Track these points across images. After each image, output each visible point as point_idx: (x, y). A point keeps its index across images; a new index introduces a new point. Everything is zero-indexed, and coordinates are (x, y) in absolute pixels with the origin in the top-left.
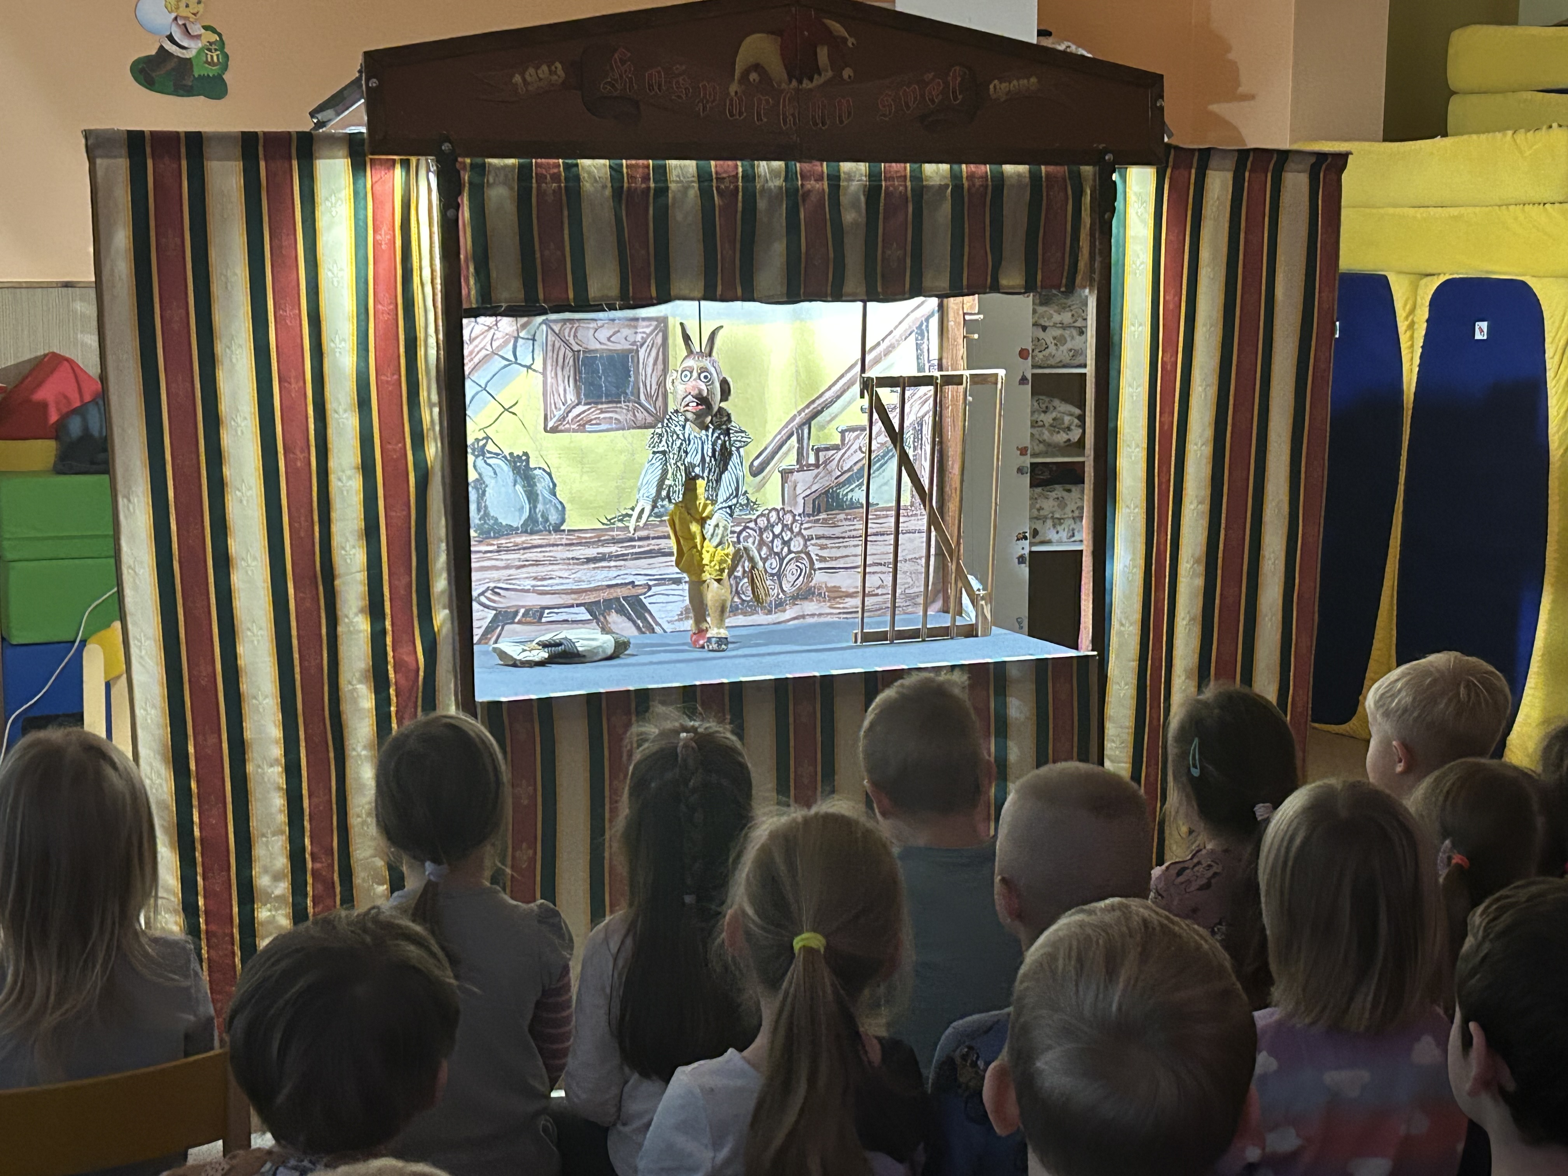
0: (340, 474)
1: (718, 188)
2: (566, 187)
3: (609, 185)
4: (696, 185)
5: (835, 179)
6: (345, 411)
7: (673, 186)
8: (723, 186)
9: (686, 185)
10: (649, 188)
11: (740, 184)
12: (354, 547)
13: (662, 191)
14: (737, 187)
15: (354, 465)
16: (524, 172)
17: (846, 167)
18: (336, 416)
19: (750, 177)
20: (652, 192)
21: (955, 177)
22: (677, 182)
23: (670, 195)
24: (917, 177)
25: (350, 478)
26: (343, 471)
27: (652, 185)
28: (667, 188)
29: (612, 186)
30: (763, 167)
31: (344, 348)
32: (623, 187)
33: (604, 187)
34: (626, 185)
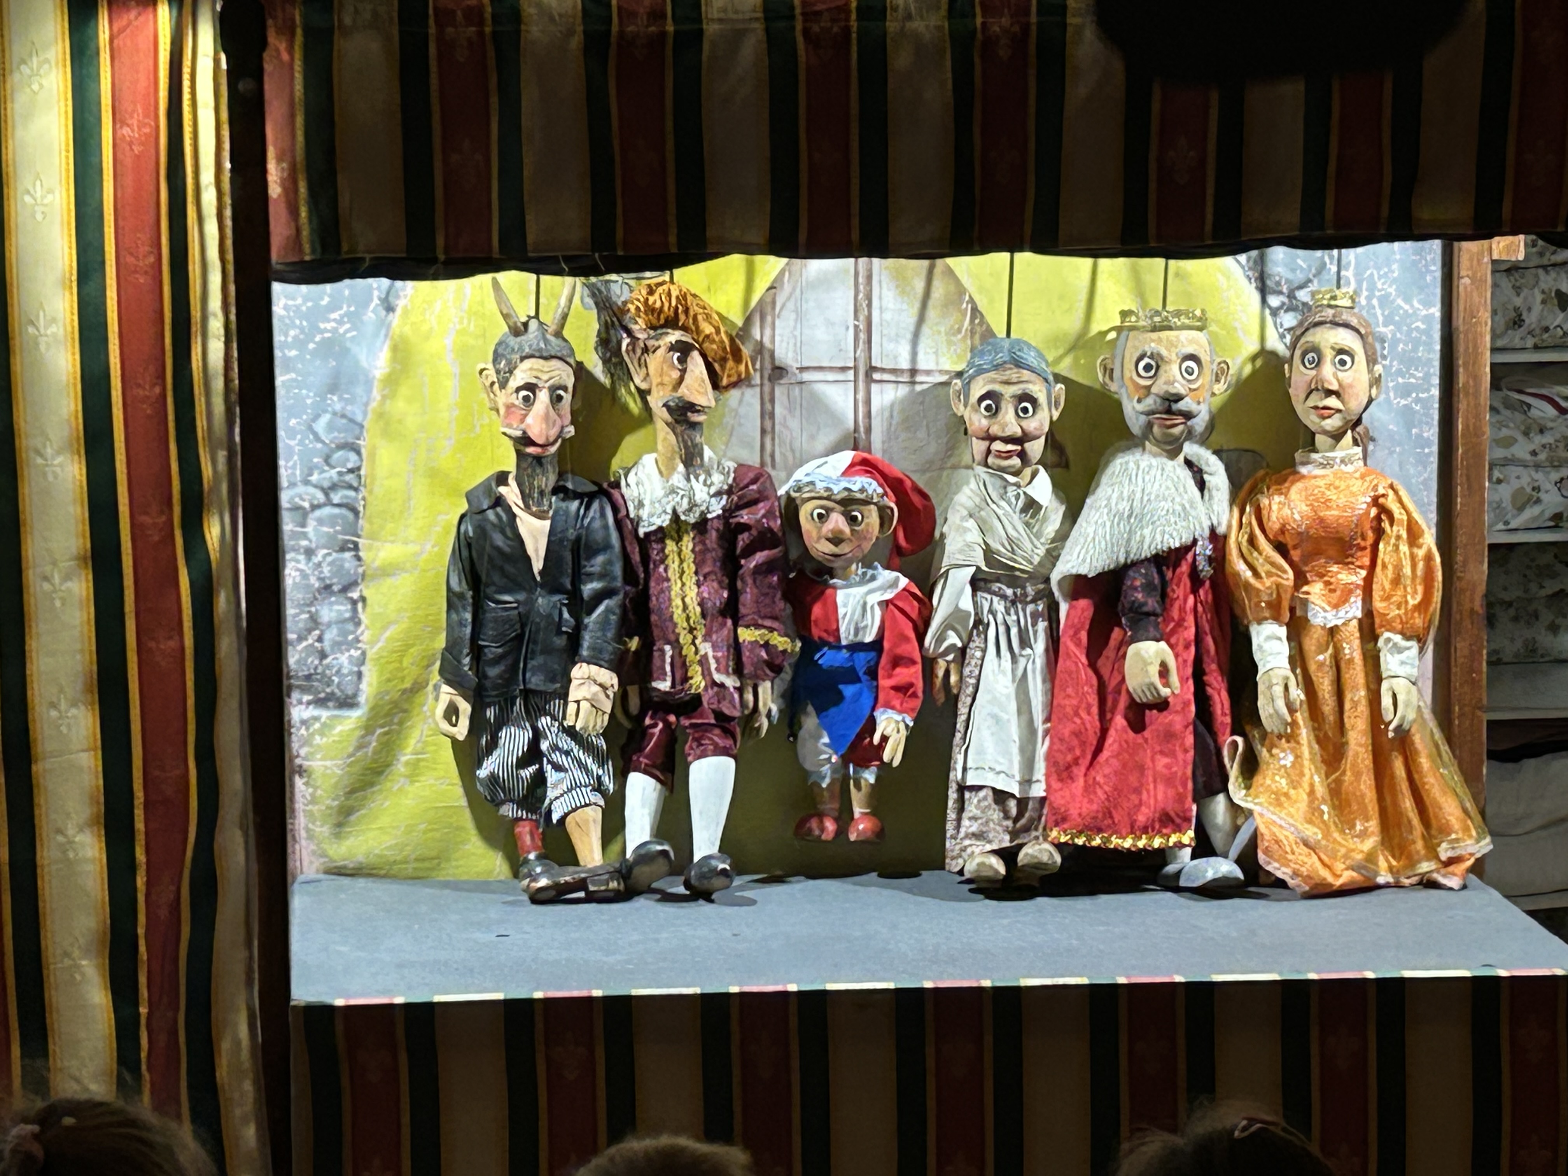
0: (48, 569)
1: (806, 32)
2: (494, 33)
3: (580, 29)
4: (759, 26)
5: (1055, 12)
6: (59, 453)
7: (711, 29)
8: (816, 28)
9: (741, 26)
10: (663, 34)
11: (854, 24)
12: (74, 704)
13: (692, 39)
14: (847, 30)
15: (74, 551)
16: (411, 6)
18: (39, 461)
19: (874, 11)
20: (670, 40)
22: (720, 21)
23: (706, 47)
25: (67, 578)
26: (54, 563)
27: (670, 28)
28: (700, 33)
29: (585, 32)
31: (54, 335)
32: (609, 31)
33: (570, 33)
34: (615, 28)
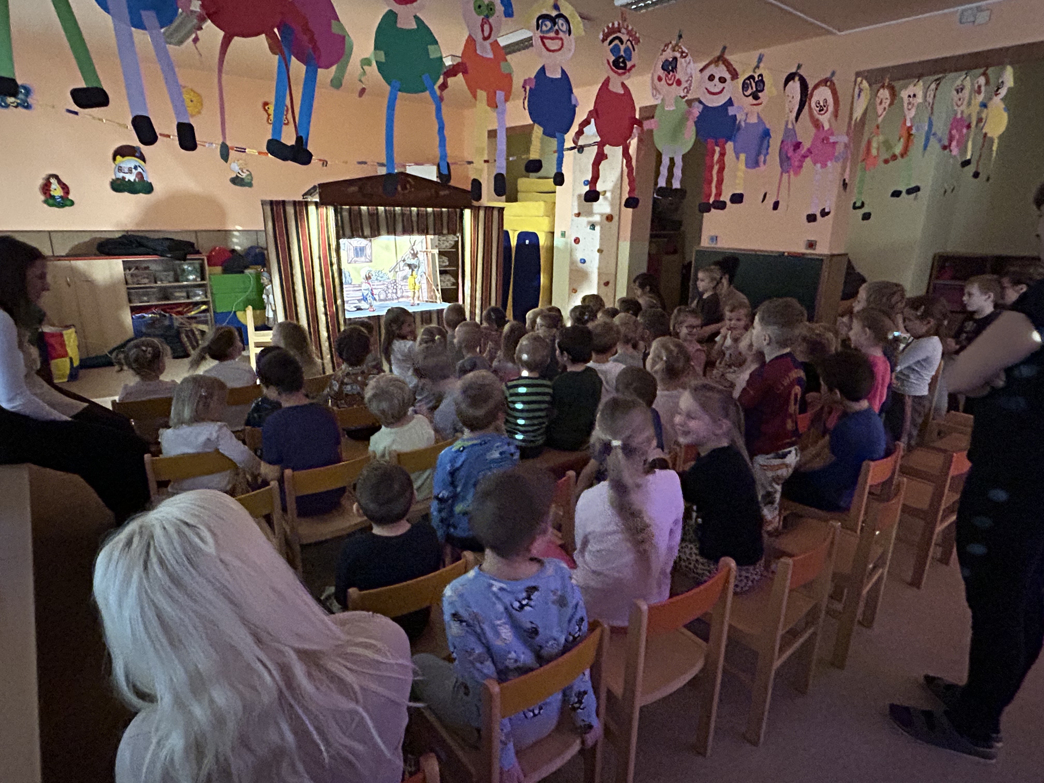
1: (388, 213)
2: (358, 212)
4: (384, 212)
5: (411, 211)
6: (316, 260)
9: (382, 212)
10: (375, 213)
13: (377, 213)
14: (392, 212)
16: (350, 209)
17: (413, 209)
19: (394, 210)
21: (433, 211)
22: (380, 211)
23: (379, 214)
24: (426, 211)
29: (368, 212)
30: (397, 208)
32: (370, 212)
33: (366, 212)
